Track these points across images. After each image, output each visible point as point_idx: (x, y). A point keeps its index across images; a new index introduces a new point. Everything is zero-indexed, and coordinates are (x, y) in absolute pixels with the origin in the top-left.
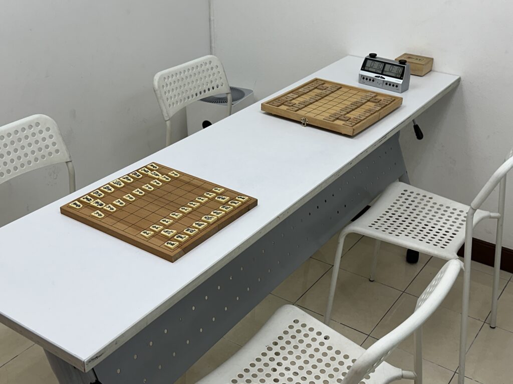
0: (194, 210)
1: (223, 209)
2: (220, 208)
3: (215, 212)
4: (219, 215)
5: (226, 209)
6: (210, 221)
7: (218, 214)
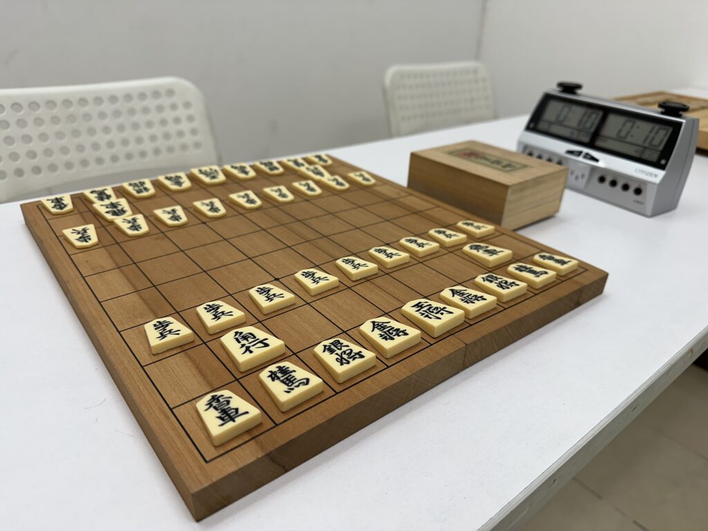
0: (384, 271)
1: (487, 284)
2: (479, 279)
3: (460, 293)
4: (470, 307)
5: (500, 285)
6: (434, 323)
7: (469, 299)
